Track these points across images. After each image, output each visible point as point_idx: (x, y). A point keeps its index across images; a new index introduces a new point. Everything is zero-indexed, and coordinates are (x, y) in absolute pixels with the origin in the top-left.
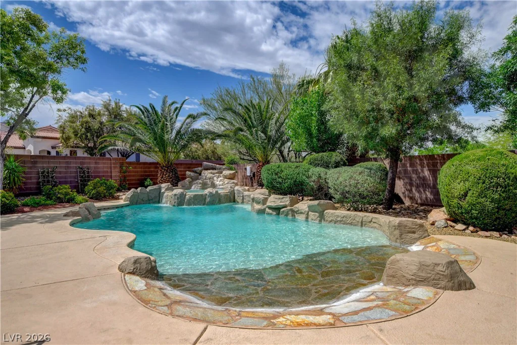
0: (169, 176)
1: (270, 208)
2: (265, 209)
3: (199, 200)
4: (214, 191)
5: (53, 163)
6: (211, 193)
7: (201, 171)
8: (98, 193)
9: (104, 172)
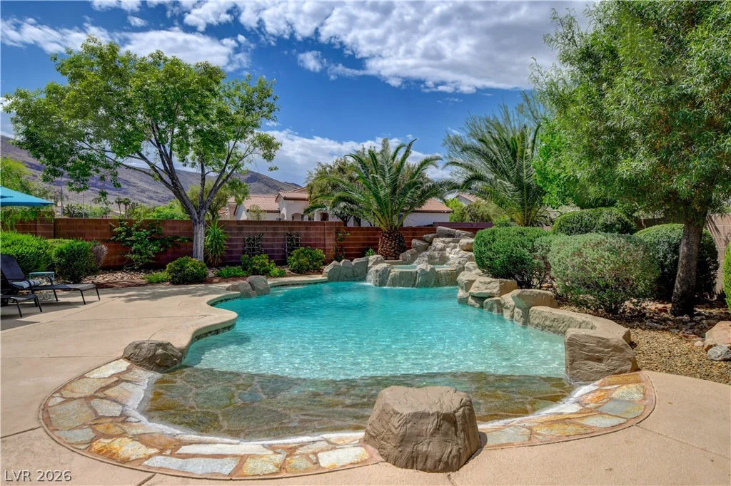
0: (390, 245)
1: (474, 297)
2: (467, 298)
3: (408, 280)
4: (429, 268)
5: (260, 229)
6: (423, 270)
7: (432, 239)
8: (300, 265)
9: (316, 239)
